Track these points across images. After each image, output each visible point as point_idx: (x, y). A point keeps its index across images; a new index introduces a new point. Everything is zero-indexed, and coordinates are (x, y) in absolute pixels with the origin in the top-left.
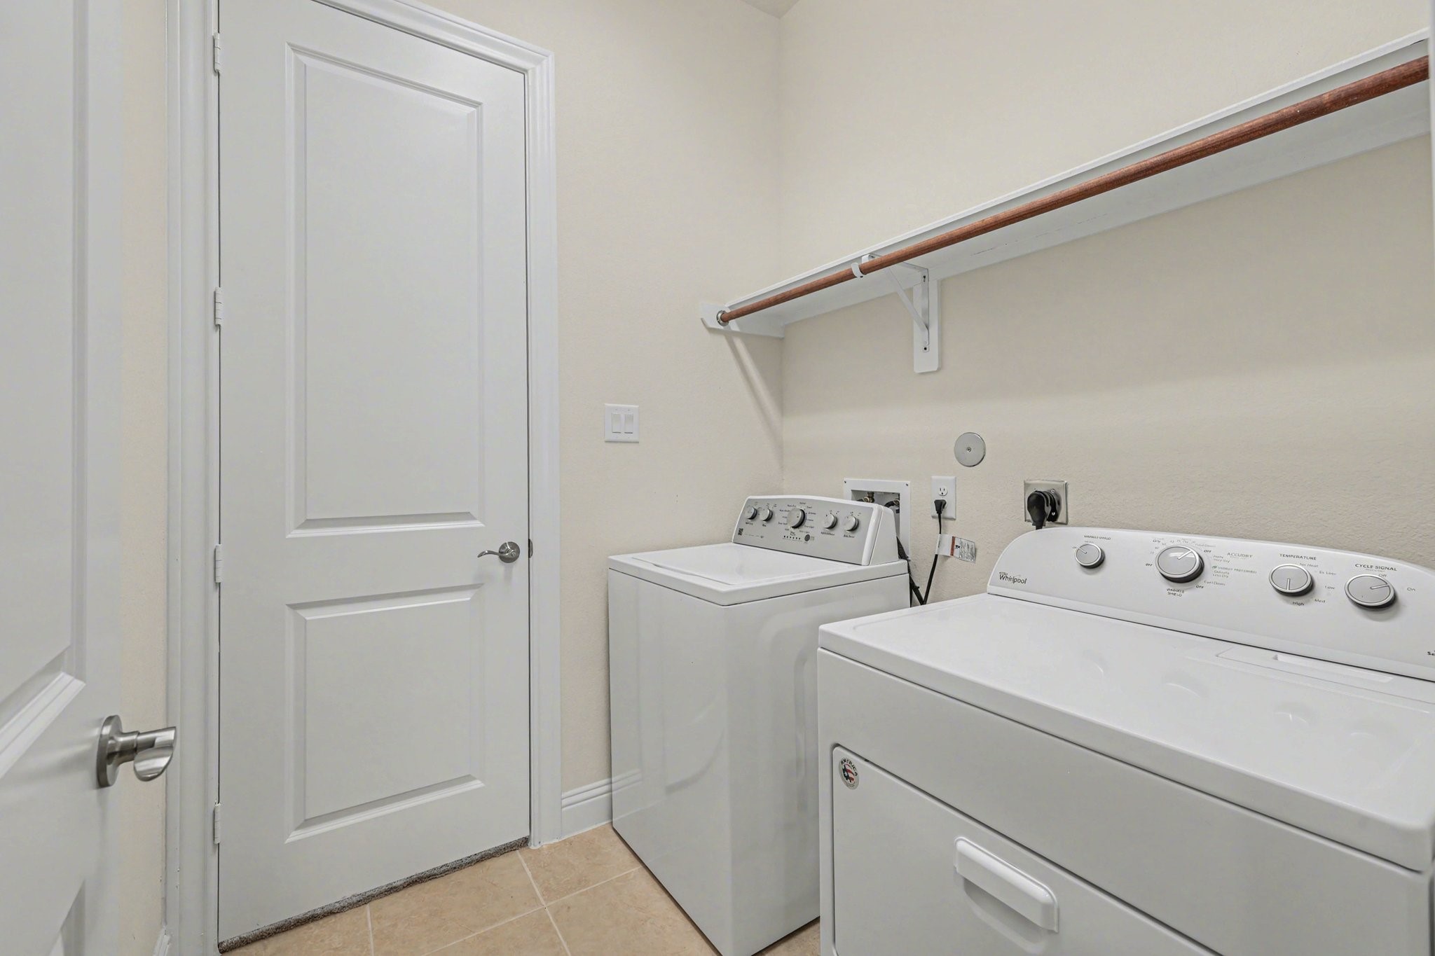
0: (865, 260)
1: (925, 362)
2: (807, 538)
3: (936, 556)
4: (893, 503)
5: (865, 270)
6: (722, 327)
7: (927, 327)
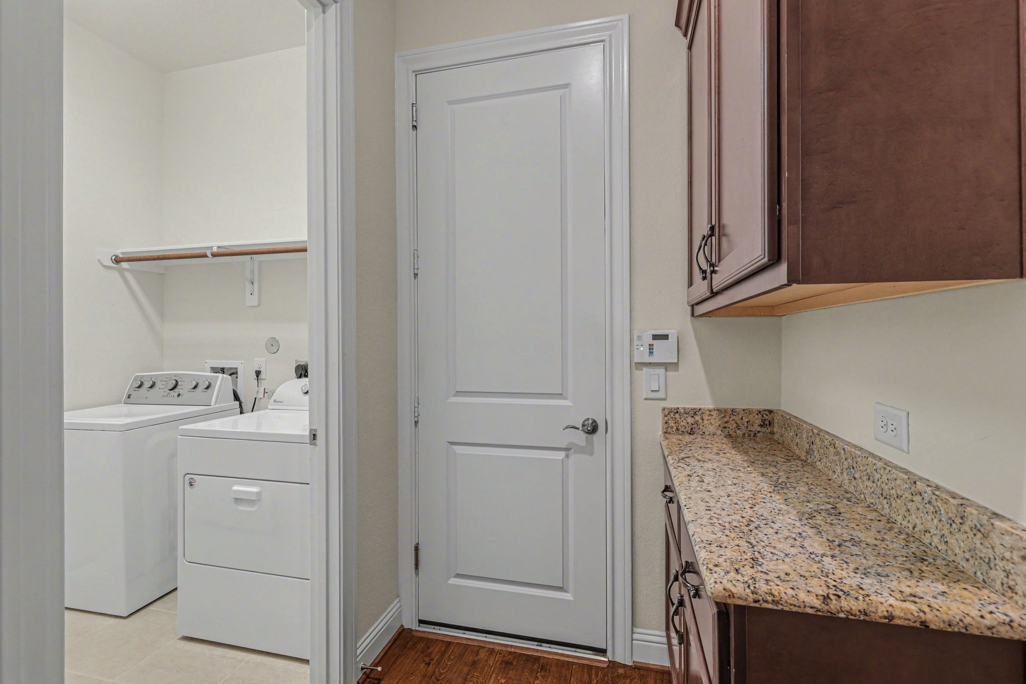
0: (215, 250)
1: (253, 301)
2: (179, 395)
3: (256, 398)
4: (234, 373)
5: (214, 255)
6: (115, 266)
7: (252, 284)
